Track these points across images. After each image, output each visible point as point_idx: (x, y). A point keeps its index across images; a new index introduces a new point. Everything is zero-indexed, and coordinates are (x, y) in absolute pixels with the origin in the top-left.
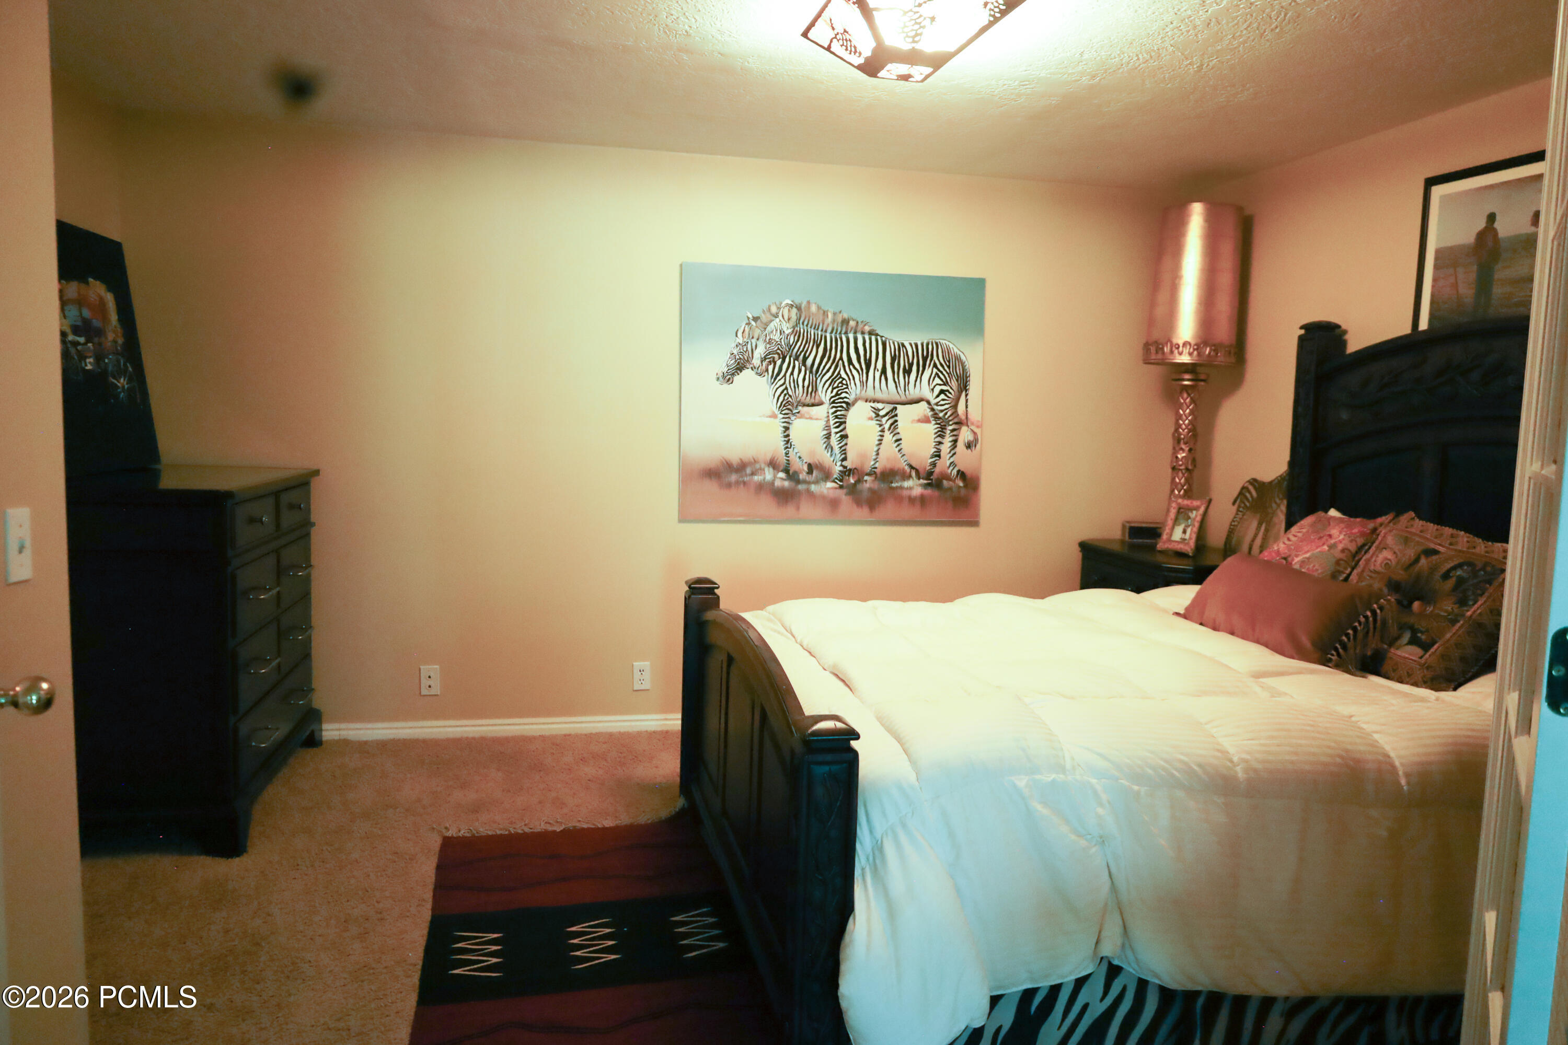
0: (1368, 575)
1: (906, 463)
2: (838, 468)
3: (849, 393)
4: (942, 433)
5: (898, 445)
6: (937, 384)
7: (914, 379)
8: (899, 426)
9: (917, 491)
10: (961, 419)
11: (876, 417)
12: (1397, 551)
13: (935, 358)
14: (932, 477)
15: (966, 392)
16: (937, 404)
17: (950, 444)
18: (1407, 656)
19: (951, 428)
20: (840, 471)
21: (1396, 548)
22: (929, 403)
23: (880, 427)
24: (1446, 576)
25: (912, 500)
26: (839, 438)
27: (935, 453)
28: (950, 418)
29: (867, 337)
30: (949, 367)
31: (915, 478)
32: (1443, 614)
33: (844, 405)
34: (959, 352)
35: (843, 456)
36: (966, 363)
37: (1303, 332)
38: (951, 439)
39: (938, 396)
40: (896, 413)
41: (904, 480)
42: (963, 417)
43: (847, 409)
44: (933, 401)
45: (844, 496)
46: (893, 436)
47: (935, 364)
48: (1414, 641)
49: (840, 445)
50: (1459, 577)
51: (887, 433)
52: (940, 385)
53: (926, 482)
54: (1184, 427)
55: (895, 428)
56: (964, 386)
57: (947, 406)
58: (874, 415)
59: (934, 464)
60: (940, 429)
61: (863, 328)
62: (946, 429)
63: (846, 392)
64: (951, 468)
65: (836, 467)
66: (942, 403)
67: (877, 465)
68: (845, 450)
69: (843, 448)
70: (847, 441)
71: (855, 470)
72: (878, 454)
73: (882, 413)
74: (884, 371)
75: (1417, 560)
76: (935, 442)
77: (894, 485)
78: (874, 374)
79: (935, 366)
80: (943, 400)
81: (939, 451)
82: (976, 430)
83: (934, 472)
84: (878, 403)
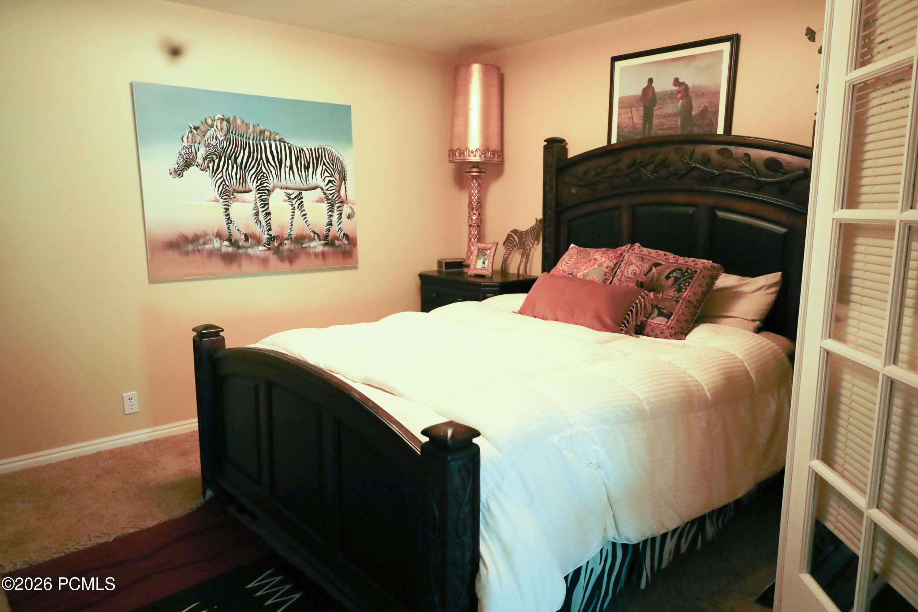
0: (625, 280)
1: (311, 230)
2: (266, 236)
3: (269, 183)
4: (332, 209)
5: (305, 218)
6: (326, 176)
7: (312, 173)
8: (304, 205)
9: (320, 249)
10: (343, 200)
11: (288, 200)
12: (639, 265)
13: (324, 158)
14: (328, 239)
15: (345, 181)
16: (327, 190)
17: (338, 216)
18: (659, 323)
19: (337, 205)
20: (267, 238)
21: (638, 264)
22: (322, 189)
23: (292, 206)
24: (668, 277)
25: (316, 255)
26: (265, 215)
27: (329, 223)
28: (336, 199)
29: (278, 143)
30: (333, 165)
31: (317, 240)
32: (669, 297)
33: (266, 192)
34: (338, 155)
35: (269, 227)
36: (343, 162)
37: (546, 143)
38: (338, 213)
39: (327, 184)
40: (301, 196)
41: (311, 242)
42: (344, 198)
43: (269, 195)
44: (325, 188)
45: (272, 256)
46: (301, 212)
47: (324, 162)
48: (660, 314)
49: (266, 220)
50: (675, 277)
51: (297, 210)
52: (328, 177)
53: (324, 242)
54: (475, 200)
55: (302, 207)
56: (343, 178)
57: (333, 191)
58: (287, 198)
59: (328, 230)
60: (330, 207)
61: (274, 137)
62: (334, 206)
63: (267, 183)
64: (339, 232)
65: (265, 236)
66: (331, 189)
67: (292, 233)
68: (269, 223)
69: (268, 222)
70: (271, 217)
71: (278, 237)
72: (292, 225)
73: (292, 197)
74: (291, 168)
75: (651, 270)
76: (328, 215)
77: (304, 246)
78: (285, 170)
79: (324, 164)
80: (331, 187)
81: (331, 221)
82: (352, 206)
83: (329, 235)
84: (289, 190)
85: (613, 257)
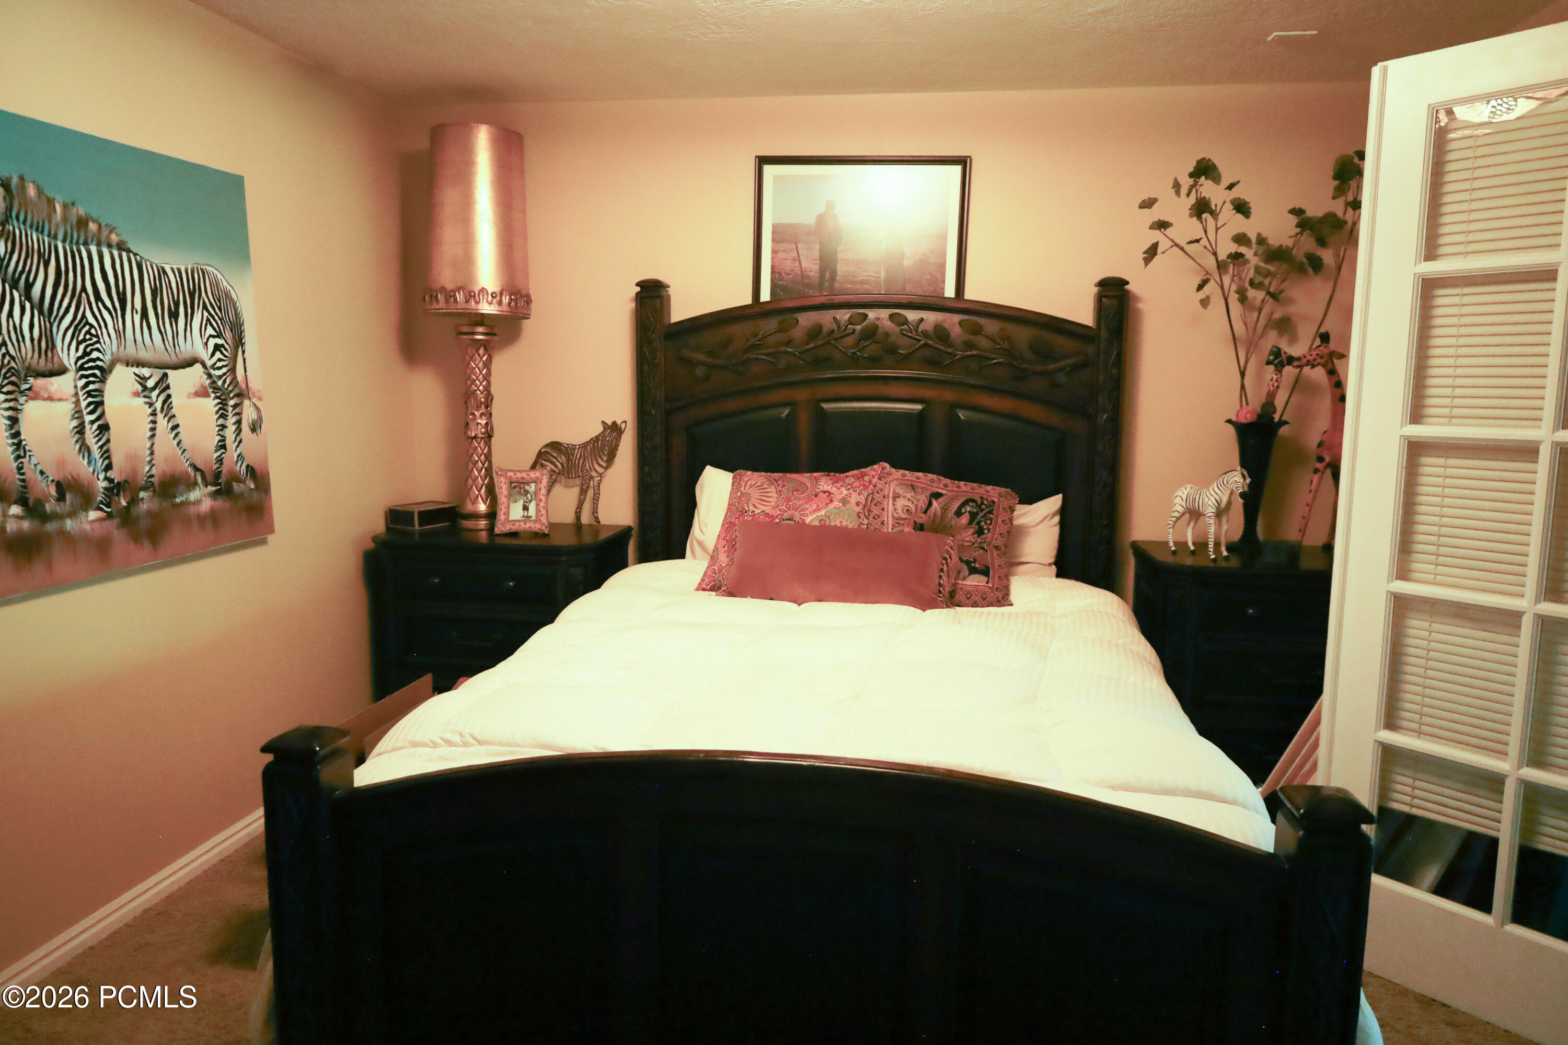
0: (897, 523)
1: (188, 462)
2: (102, 484)
3: (102, 350)
4: (224, 412)
5: (176, 435)
6: (211, 336)
7: (183, 327)
8: (173, 404)
9: (207, 504)
10: (241, 389)
11: (143, 391)
12: (910, 498)
13: (203, 294)
14: (220, 481)
15: (242, 347)
16: (213, 367)
17: (234, 427)
18: (976, 584)
19: (232, 403)
20: (105, 489)
21: (909, 496)
22: (204, 365)
23: (150, 407)
24: (959, 513)
25: (201, 519)
26: (98, 432)
27: (220, 444)
28: (230, 388)
29: (116, 253)
30: (220, 309)
31: (201, 486)
32: (966, 544)
33: (97, 372)
34: (228, 287)
35: (106, 462)
36: (238, 303)
37: (638, 289)
38: (234, 420)
39: (213, 355)
40: (167, 383)
41: (190, 491)
42: (244, 386)
43: (103, 381)
44: (209, 363)
45: (116, 532)
46: (168, 421)
47: (204, 303)
48: (973, 571)
49: (100, 443)
50: (970, 512)
51: (160, 416)
52: (214, 337)
53: (214, 489)
54: (481, 388)
55: (170, 408)
56: (239, 342)
57: (224, 370)
58: (140, 388)
59: (220, 460)
60: (221, 406)
61: (108, 237)
62: (227, 405)
63: (98, 350)
64: (239, 463)
65: (99, 483)
66: (219, 364)
67: (154, 471)
68: (107, 451)
69: (105, 448)
70: (109, 435)
71: (126, 484)
72: (152, 453)
73: (150, 384)
74: (144, 315)
75: (930, 504)
76: (217, 426)
77: (178, 500)
78: (132, 319)
79: (205, 307)
80: (220, 360)
81: (223, 439)
82: (259, 404)
83: (221, 471)
84: (143, 367)
85: (862, 488)
